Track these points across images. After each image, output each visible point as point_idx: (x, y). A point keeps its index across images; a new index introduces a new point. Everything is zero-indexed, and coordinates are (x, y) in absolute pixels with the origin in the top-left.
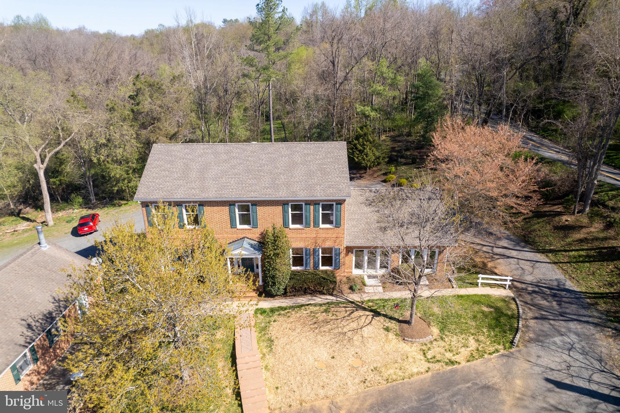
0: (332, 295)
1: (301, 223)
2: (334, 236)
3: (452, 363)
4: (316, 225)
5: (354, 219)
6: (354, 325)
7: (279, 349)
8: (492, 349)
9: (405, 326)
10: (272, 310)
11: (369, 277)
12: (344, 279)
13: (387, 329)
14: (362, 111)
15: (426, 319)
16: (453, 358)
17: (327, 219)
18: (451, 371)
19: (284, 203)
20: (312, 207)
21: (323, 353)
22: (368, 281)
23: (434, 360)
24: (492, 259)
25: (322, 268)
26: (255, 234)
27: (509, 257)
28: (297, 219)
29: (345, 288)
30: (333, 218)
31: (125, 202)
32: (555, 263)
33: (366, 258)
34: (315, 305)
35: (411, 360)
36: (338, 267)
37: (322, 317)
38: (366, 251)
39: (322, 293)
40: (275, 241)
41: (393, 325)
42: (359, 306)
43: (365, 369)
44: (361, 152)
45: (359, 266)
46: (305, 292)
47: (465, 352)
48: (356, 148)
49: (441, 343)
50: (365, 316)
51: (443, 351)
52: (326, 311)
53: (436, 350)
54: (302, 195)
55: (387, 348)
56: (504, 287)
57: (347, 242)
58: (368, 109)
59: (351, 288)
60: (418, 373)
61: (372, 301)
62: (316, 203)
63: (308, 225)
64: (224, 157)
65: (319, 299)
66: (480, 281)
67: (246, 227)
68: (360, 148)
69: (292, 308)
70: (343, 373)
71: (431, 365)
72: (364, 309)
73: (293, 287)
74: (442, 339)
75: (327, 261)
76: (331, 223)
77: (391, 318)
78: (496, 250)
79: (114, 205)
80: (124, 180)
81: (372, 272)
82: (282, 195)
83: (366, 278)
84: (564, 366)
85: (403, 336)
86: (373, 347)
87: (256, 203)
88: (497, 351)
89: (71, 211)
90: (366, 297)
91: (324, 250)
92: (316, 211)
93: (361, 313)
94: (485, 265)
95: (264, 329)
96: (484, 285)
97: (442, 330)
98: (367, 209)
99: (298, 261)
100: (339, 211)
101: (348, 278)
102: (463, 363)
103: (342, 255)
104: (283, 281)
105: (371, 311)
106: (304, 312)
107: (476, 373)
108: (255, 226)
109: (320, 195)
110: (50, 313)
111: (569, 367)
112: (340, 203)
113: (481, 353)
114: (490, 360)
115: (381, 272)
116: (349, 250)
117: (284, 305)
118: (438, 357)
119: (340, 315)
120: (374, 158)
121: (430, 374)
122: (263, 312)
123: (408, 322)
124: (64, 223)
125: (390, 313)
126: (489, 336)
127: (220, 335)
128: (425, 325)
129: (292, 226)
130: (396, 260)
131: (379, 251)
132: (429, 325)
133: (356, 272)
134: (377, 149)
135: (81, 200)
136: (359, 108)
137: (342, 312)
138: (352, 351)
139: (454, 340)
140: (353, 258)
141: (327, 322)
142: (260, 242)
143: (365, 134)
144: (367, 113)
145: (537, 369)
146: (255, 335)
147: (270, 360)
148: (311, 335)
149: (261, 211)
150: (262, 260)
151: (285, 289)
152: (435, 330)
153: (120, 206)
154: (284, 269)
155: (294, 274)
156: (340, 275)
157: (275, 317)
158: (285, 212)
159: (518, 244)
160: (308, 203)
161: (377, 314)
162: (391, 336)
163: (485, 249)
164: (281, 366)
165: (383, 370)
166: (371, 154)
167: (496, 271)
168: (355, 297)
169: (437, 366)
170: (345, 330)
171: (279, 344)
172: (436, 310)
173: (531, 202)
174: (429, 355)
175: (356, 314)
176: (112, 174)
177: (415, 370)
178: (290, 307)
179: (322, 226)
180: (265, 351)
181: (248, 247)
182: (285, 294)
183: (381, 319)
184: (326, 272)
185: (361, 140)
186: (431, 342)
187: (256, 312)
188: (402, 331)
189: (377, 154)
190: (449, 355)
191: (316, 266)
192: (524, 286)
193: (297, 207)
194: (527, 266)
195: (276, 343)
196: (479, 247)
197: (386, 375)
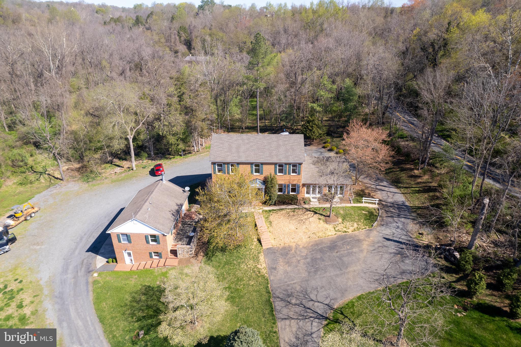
0: (296, 205)
1: (282, 173)
2: (298, 178)
3: (346, 232)
4: (289, 174)
5: (306, 171)
6: (306, 217)
7: (274, 225)
8: (364, 227)
9: (327, 218)
10: (270, 211)
11: (313, 198)
12: (301, 199)
13: (320, 219)
14: (311, 106)
15: (337, 216)
16: (346, 230)
17: (294, 171)
18: (345, 235)
19: (275, 164)
20: (288, 166)
21: (292, 227)
22: (312, 200)
23: (339, 231)
24: (375, 191)
25: (291, 193)
26: (262, 177)
27: (383, 190)
28: (281, 171)
29: (302, 202)
30: (297, 171)
31: (173, 157)
32: (403, 193)
33: (312, 189)
34: (289, 209)
35: (329, 230)
36: (298, 193)
37: (292, 214)
38: (311, 186)
39: (291, 204)
40: (272, 180)
41: (322, 217)
42: (308, 210)
43: (310, 233)
44: (311, 130)
45: (308, 193)
46: (284, 203)
47: (352, 228)
48: (308, 128)
49: (342, 225)
50: (310, 214)
51: (342, 227)
52: (294, 212)
53: (340, 227)
54: (283, 161)
55: (319, 226)
56: (375, 203)
57: (303, 182)
58: (315, 105)
59: (304, 202)
60: (331, 235)
61: (313, 208)
62: (289, 164)
63: (285, 174)
64: (246, 141)
65: (290, 207)
66: (363, 201)
67: (257, 174)
68: (310, 128)
69: (279, 210)
70: (301, 234)
71: (336, 233)
72: (310, 211)
73: (279, 201)
74: (343, 223)
75: (294, 190)
76: (296, 173)
77: (321, 215)
78: (378, 187)
79: (167, 158)
80: (175, 145)
81: (314, 196)
82: (275, 160)
83: (311, 198)
84: (392, 234)
85: (326, 222)
86: (313, 225)
87: (262, 164)
88: (365, 228)
89: (141, 161)
90: (311, 206)
91: (293, 185)
92: (289, 168)
93: (309, 212)
94: (369, 194)
95: (267, 218)
96: (366, 202)
97: (343, 220)
98: (313, 166)
99: (280, 190)
100: (300, 168)
101: (303, 198)
102: (350, 232)
103: (301, 188)
104: (275, 198)
105: (313, 212)
106: (284, 212)
107: (355, 236)
108: (262, 174)
109: (291, 161)
110: (178, 210)
111: (393, 234)
112: (300, 164)
113: (358, 229)
114: (362, 231)
115: (318, 196)
116: (304, 185)
117: (275, 209)
118: (340, 230)
119: (300, 213)
120: (318, 134)
121: (336, 235)
122: (266, 211)
123: (329, 216)
124: (142, 169)
125: (321, 213)
126: (363, 223)
127: (249, 219)
128: (336, 218)
129: (278, 174)
130: (326, 190)
131: (317, 186)
132: (338, 218)
133: (307, 196)
134: (320, 129)
135: (146, 155)
136: (310, 105)
137: (300, 212)
138: (304, 227)
139: (348, 224)
140: (305, 189)
141: (294, 215)
142: (264, 181)
143: (313, 120)
144: (315, 108)
145: (381, 235)
146: (264, 219)
147: (271, 229)
148: (288, 221)
149: (265, 167)
150: (265, 189)
151: (275, 202)
152: (340, 220)
153: (171, 159)
154: (275, 193)
155: (279, 196)
156: (300, 197)
157: (271, 213)
158: (275, 168)
159: (391, 184)
160: (286, 164)
161: (316, 213)
162: (321, 221)
163: (373, 186)
164: (276, 231)
165: (317, 233)
166: (317, 132)
167: (374, 197)
168: (307, 206)
169: (340, 233)
170: (302, 219)
171: (274, 224)
172: (342, 212)
173: (388, 165)
174: (337, 229)
175: (307, 213)
176: (170, 142)
177: (330, 234)
178: (277, 210)
179: (292, 174)
180: (268, 226)
181: (259, 183)
182: (275, 204)
183: (318, 215)
184: (293, 195)
185: (311, 124)
186: (338, 224)
187: (263, 212)
188: (326, 220)
189: (320, 132)
190: (345, 229)
191: (288, 192)
192: (387, 204)
193: (281, 165)
194: (390, 195)
195: (273, 223)
196: (369, 186)
197: (318, 235)
